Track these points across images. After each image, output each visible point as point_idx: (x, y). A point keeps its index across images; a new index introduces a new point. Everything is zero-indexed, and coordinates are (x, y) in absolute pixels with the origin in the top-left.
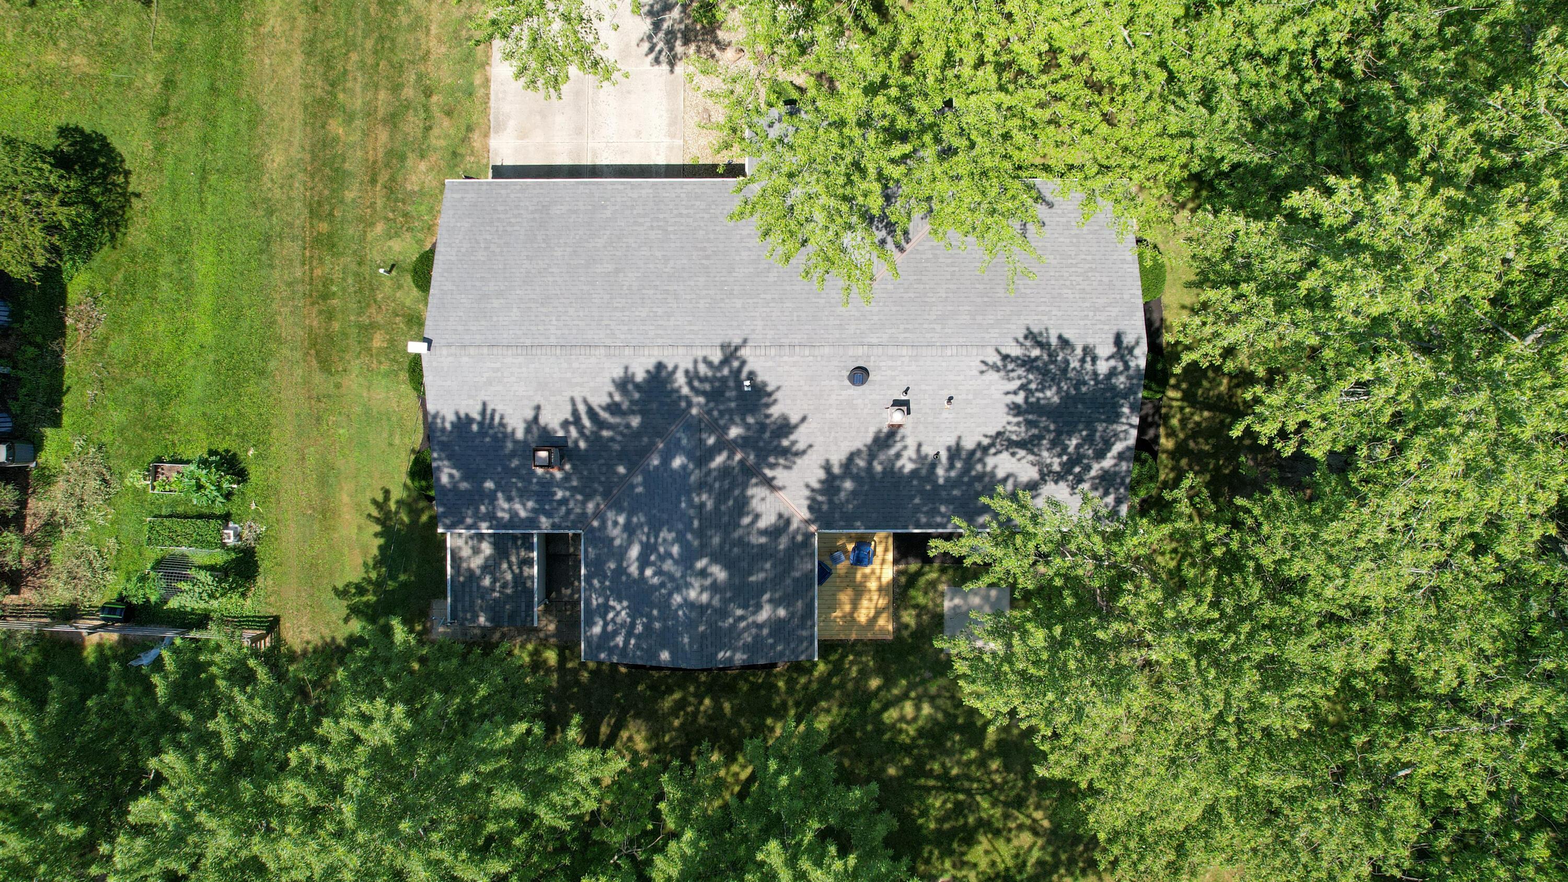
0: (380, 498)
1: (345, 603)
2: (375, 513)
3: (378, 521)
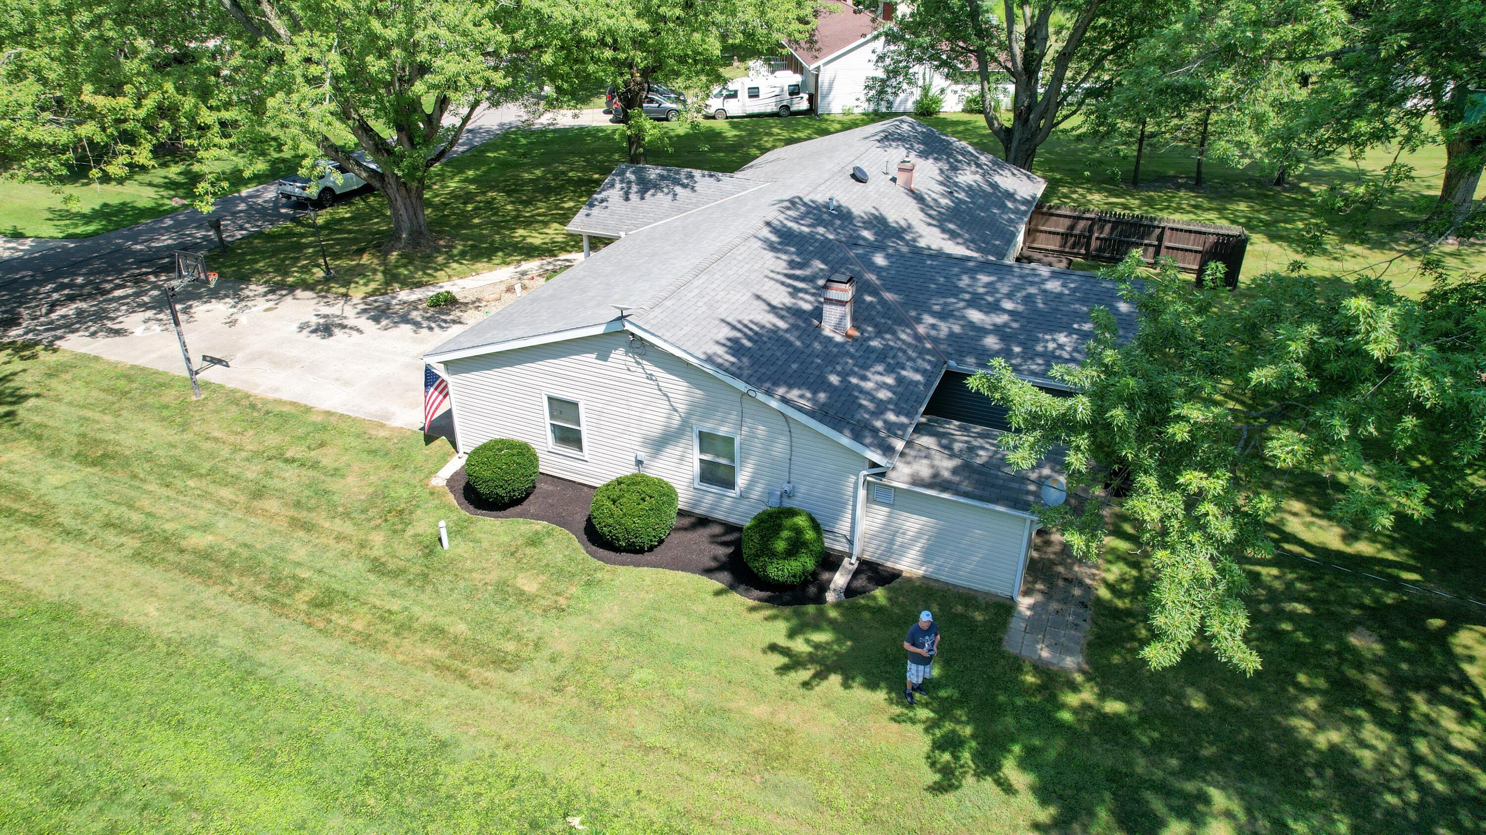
0: (781, 660)
1: (969, 780)
2: (805, 675)
3: (821, 676)
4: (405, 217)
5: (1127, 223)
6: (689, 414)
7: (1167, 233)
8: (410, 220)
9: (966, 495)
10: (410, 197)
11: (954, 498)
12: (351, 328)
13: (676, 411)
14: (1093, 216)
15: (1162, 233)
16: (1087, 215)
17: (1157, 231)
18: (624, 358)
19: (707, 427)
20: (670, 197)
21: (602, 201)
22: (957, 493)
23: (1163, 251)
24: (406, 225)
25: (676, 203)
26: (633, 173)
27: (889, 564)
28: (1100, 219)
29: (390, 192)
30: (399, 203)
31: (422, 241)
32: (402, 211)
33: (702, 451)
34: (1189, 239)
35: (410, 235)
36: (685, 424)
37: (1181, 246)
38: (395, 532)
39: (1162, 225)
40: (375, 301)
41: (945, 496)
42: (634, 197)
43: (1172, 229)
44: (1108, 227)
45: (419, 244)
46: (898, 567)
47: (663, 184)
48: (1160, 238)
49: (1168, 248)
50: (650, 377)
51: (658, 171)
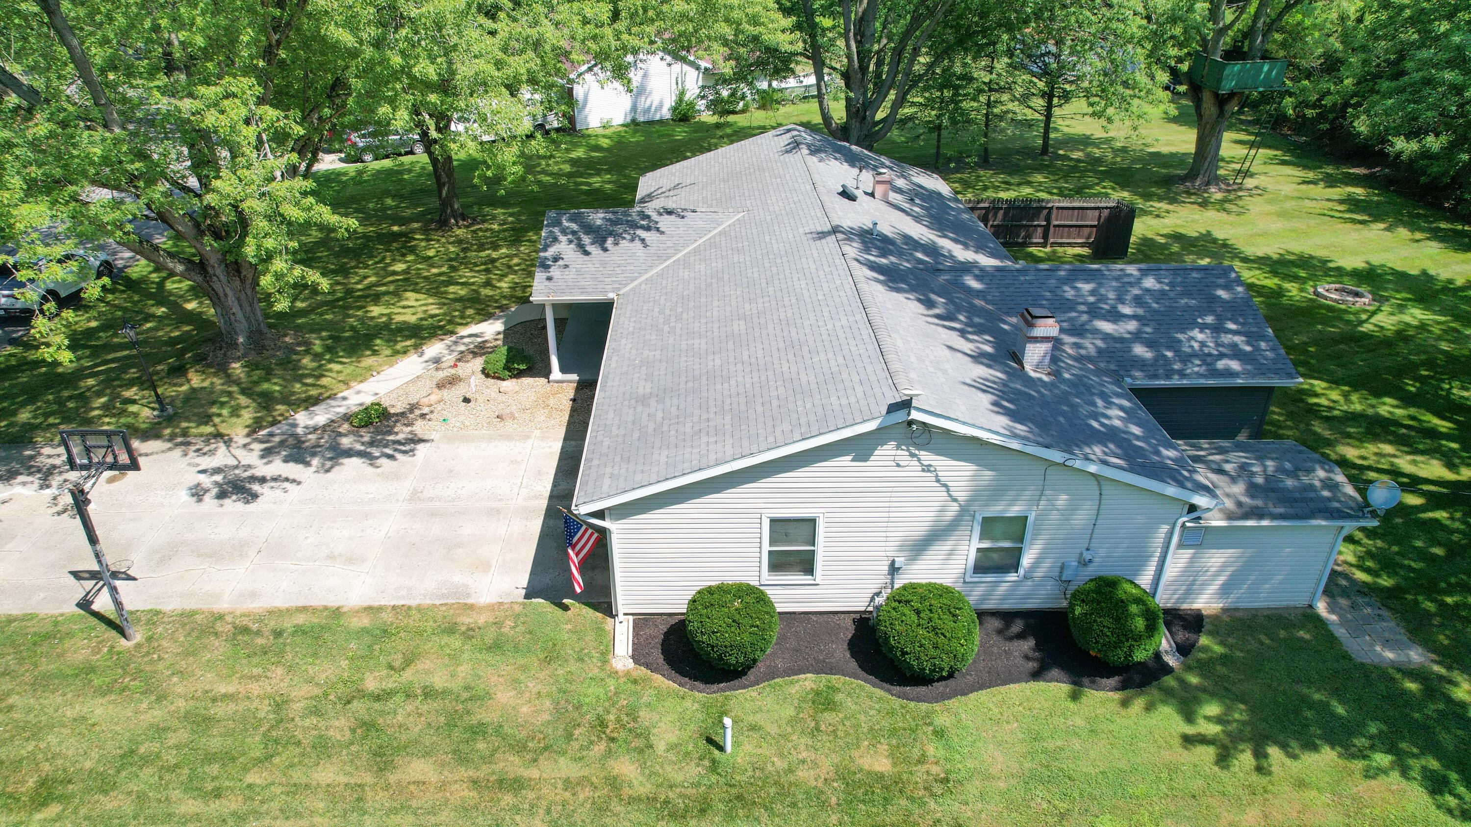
4: (240, 315)
5: (1019, 208)
6: (971, 501)
7: (1055, 211)
8: (248, 319)
9: (1282, 517)
10: (244, 289)
11: (1275, 523)
12: (274, 479)
13: (955, 500)
14: (986, 205)
15: (1049, 214)
16: (982, 205)
17: (1045, 212)
18: (893, 452)
19: (995, 510)
20: (637, 243)
21: (556, 259)
22: (1273, 517)
23: (1052, 229)
24: (242, 325)
25: (651, 250)
26: (571, 220)
27: (1185, 606)
28: (994, 208)
29: (217, 286)
30: (231, 300)
31: (267, 343)
32: (236, 309)
33: (981, 539)
34: (1072, 215)
35: (249, 337)
36: (965, 512)
37: (1066, 223)
38: (641, 751)
39: (1050, 205)
40: (271, 435)
41: (1265, 523)
42: (593, 249)
43: (1058, 208)
44: (1000, 214)
45: (264, 347)
46: (1196, 606)
47: (619, 229)
48: (1048, 219)
49: (1055, 226)
50: (927, 469)
51: (602, 215)
